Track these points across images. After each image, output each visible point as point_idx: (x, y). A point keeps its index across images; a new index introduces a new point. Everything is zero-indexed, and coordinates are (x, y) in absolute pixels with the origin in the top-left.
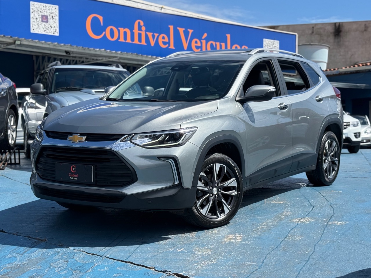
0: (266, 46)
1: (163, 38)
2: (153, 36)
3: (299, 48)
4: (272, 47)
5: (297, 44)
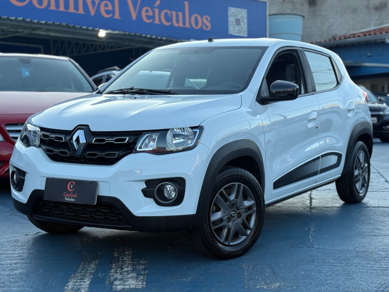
0: (231, 15)
1: (106, 5)
2: (93, 3)
3: (269, 19)
4: (238, 17)
5: (268, 13)
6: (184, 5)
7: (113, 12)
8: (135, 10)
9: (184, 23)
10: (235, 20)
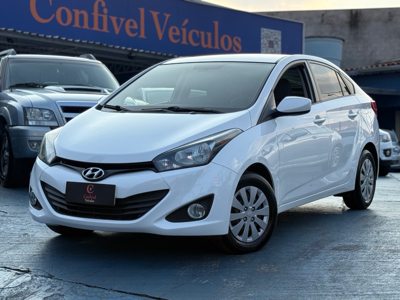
0: (264, 37)
1: (131, 24)
2: (118, 21)
3: (306, 41)
4: (272, 39)
5: (304, 36)
6: (214, 25)
7: (138, 31)
8: (162, 29)
9: (213, 44)
10: (268, 42)
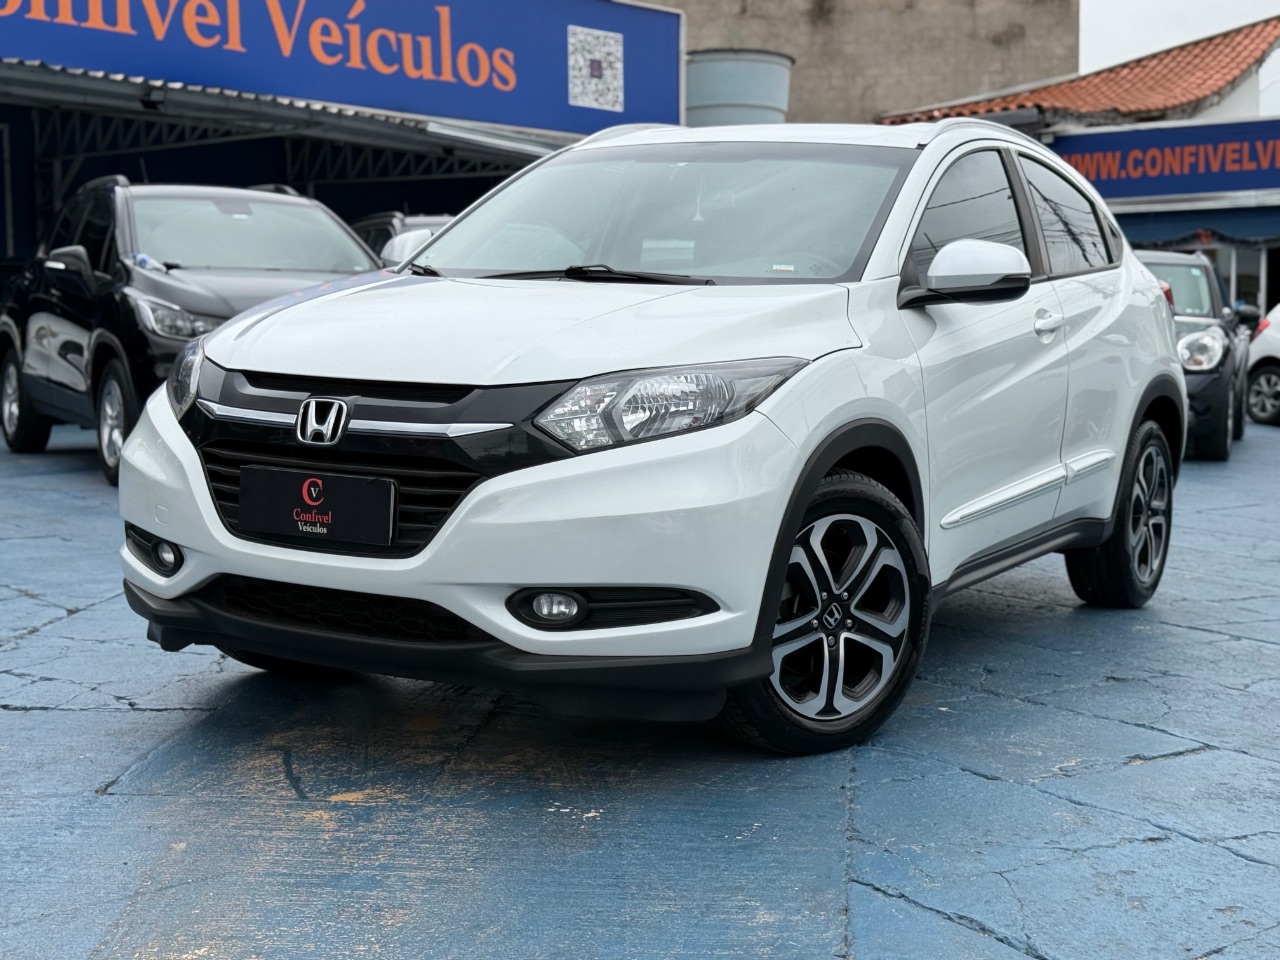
0: (576, 50)
1: (201, 11)
2: (162, 4)
3: (689, 62)
4: (597, 56)
5: (683, 46)
6: (437, 16)
7: (223, 30)
8: (290, 27)
9: (437, 68)
10: (588, 63)
